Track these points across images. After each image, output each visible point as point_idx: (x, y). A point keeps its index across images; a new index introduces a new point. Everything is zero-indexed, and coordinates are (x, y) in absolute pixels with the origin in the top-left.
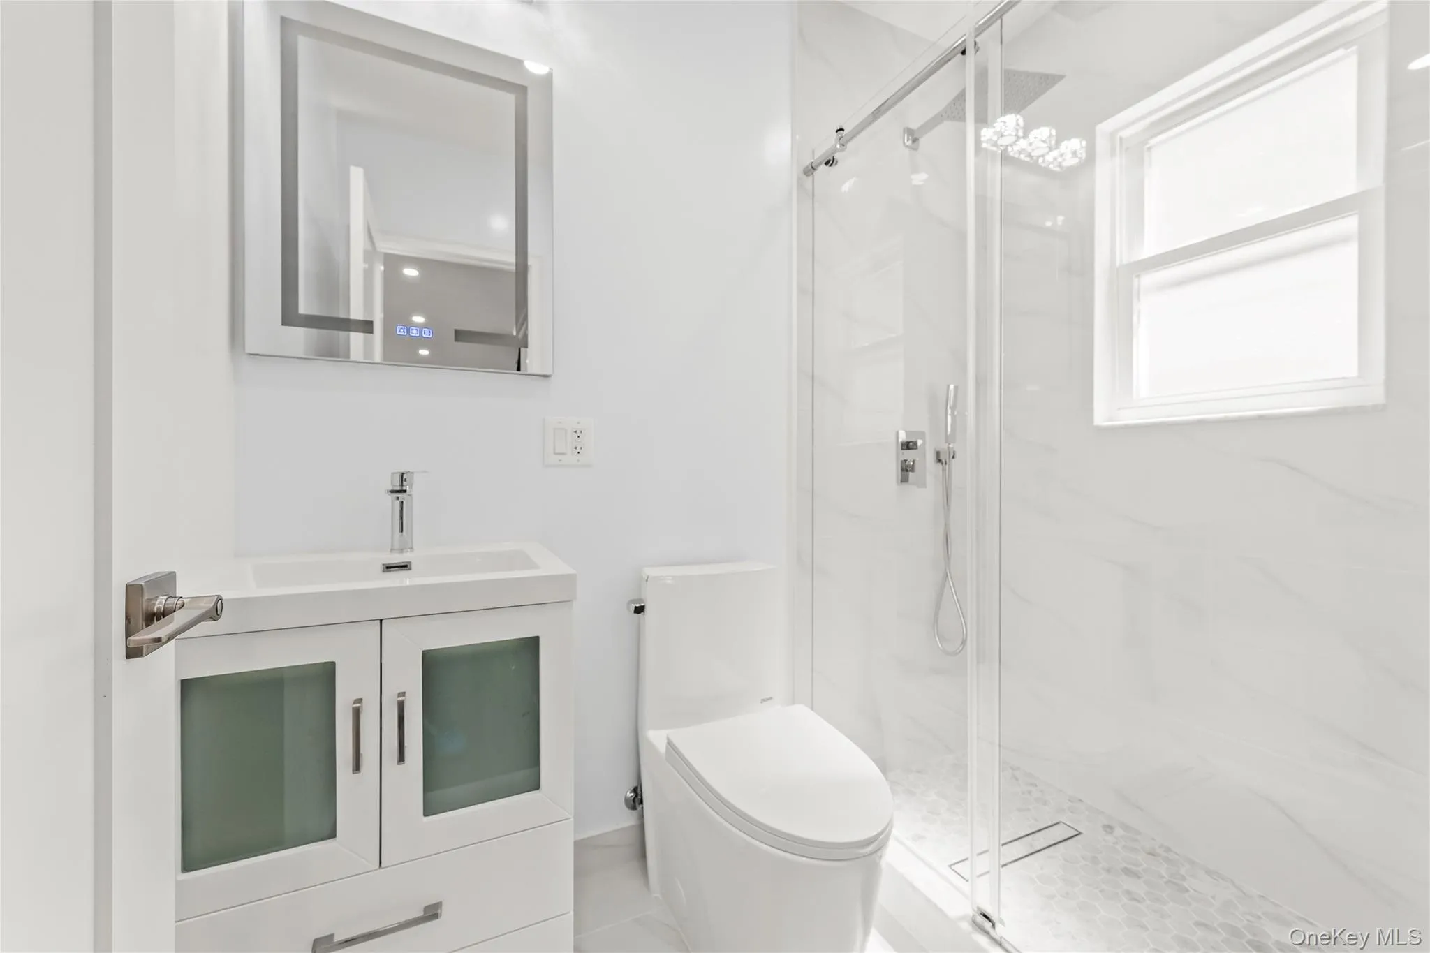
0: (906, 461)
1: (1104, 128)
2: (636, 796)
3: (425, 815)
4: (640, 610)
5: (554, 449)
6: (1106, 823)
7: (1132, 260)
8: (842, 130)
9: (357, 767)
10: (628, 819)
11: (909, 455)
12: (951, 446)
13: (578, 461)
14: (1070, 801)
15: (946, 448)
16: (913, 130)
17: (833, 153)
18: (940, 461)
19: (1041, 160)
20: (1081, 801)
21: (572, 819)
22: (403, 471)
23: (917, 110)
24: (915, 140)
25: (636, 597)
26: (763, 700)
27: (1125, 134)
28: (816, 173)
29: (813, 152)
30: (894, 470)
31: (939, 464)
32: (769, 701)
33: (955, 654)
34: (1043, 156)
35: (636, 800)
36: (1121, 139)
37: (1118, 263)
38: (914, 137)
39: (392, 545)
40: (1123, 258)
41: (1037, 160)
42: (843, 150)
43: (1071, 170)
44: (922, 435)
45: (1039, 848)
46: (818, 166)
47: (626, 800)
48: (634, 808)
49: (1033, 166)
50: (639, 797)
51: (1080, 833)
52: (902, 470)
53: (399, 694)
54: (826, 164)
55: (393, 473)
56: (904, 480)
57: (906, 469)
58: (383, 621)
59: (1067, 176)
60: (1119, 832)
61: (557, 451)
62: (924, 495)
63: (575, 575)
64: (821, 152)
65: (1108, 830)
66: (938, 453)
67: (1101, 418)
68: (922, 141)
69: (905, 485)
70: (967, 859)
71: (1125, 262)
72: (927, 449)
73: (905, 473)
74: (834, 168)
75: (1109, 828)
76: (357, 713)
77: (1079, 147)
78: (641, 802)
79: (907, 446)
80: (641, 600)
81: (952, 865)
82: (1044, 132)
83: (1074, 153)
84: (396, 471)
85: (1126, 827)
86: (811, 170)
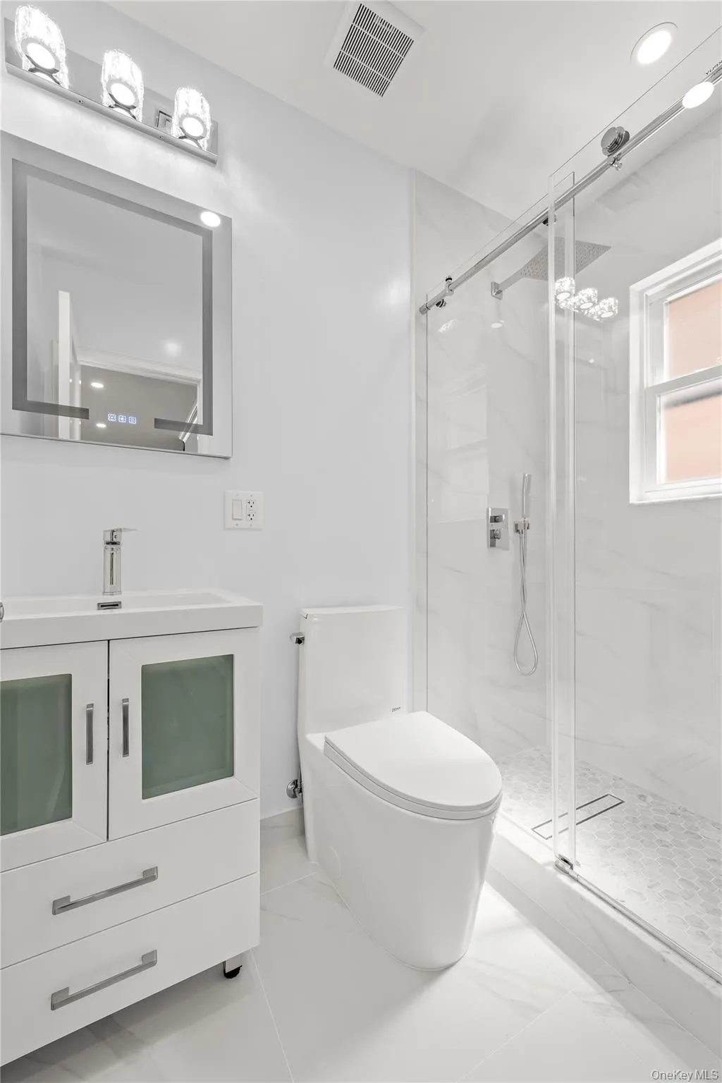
0: (494, 530)
1: (635, 288)
2: (296, 787)
3: (143, 798)
4: (299, 641)
5: (233, 515)
6: (640, 793)
7: (655, 384)
8: (451, 279)
9: (90, 759)
10: (290, 806)
11: (495, 526)
12: (526, 519)
13: (251, 525)
14: (614, 779)
15: (523, 522)
16: (498, 285)
17: (444, 296)
18: (518, 531)
19: (586, 313)
20: (621, 779)
21: (259, 798)
22: (113, 529)
23: (501, 270)
24: (499, 292)
25: (297, 632)
26: (394, 710)
27: (650, 293)
28: (429, 311)
29: (427, 296)
30: (484, 538)
31: (517, 534)
32: (398, 711)
33: (529, 674)
34: (588, 309)
35: (297, 789)
36: (646, 295)
37: (645, 386)
38: (498, 291)
39: (104, 589)
40: (649, 382)
41: (584, 312)
42: (450, 295)
43: (609, 320)
44: (505, 511)
45: (595, 813)
46: (431, 306)
47: (288, 791)
48: (294, 796)
49: (579, 316)
50: (299, 787)
51: (622, 802)
52: (491, 538)
53: (123, 700)
54: (437, 305)
55: (105, 531)
56: (493, 545)
57: (494, 537)
58: (111, 641)
59: (605, 325)
60: (650, 799)
61: (234, 517)
62: (507, 556)
63: (262, 606)
64: (434, 295)
65: (642, 798)
66: (516, 526)
67: (634, 498)
68: (505, 293)
69: (493, 549)
70: (551, 821)
71: (650, 385)
72: (510, 520)
73: (493, 540)
74: (443, 308)
75: (642, 797)
76: (90, 716)
77: (613, 303)
78: (301, 791)
79: (495, 519)
80: (300, 634)
81: (535, 828)
82: (590, 292)
83: (610, 308)
84: (107, 529)
85: (654, 796)
86: (425, 310)
